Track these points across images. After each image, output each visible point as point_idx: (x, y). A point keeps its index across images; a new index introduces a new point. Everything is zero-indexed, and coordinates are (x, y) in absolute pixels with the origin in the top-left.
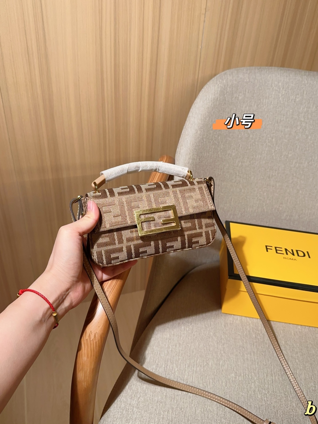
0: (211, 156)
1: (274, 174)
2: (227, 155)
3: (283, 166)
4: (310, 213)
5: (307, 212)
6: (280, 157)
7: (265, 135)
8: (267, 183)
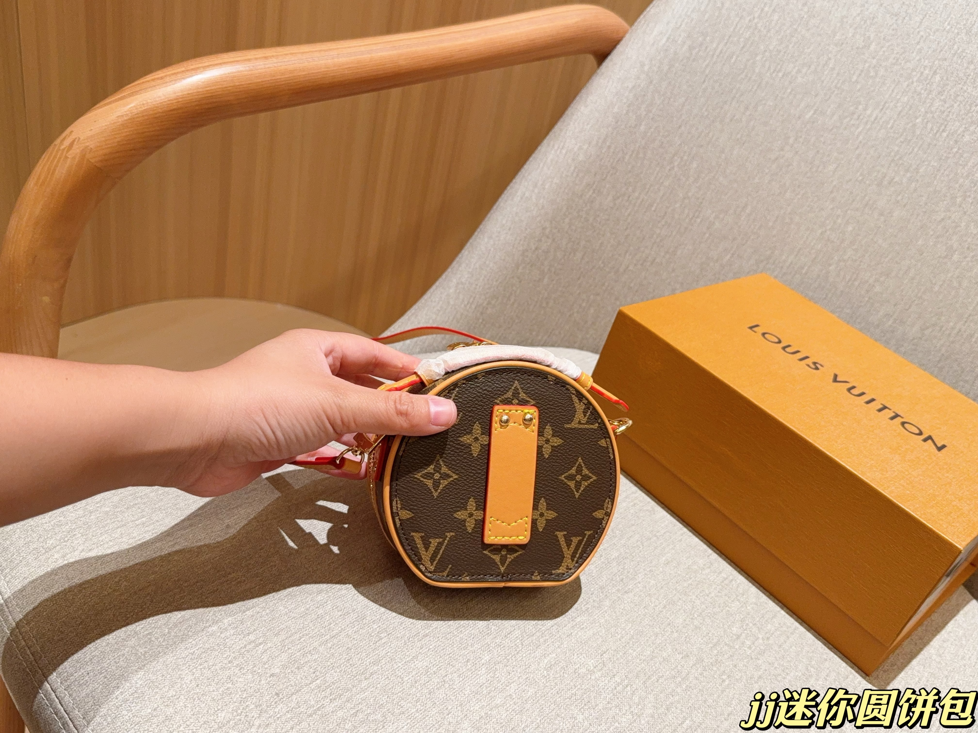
0: (732, 58)
1: (897, 179)
2: (780, 75)
3: (936, 164)
4: (960, 330)
5: (951, 324)
6: (936, 133)
7: (918, 58)
8: (867, 198)
